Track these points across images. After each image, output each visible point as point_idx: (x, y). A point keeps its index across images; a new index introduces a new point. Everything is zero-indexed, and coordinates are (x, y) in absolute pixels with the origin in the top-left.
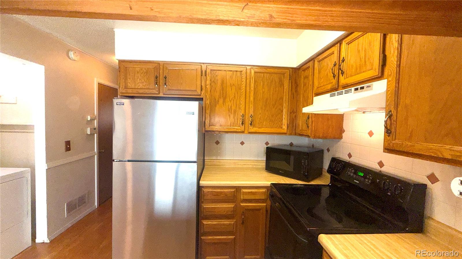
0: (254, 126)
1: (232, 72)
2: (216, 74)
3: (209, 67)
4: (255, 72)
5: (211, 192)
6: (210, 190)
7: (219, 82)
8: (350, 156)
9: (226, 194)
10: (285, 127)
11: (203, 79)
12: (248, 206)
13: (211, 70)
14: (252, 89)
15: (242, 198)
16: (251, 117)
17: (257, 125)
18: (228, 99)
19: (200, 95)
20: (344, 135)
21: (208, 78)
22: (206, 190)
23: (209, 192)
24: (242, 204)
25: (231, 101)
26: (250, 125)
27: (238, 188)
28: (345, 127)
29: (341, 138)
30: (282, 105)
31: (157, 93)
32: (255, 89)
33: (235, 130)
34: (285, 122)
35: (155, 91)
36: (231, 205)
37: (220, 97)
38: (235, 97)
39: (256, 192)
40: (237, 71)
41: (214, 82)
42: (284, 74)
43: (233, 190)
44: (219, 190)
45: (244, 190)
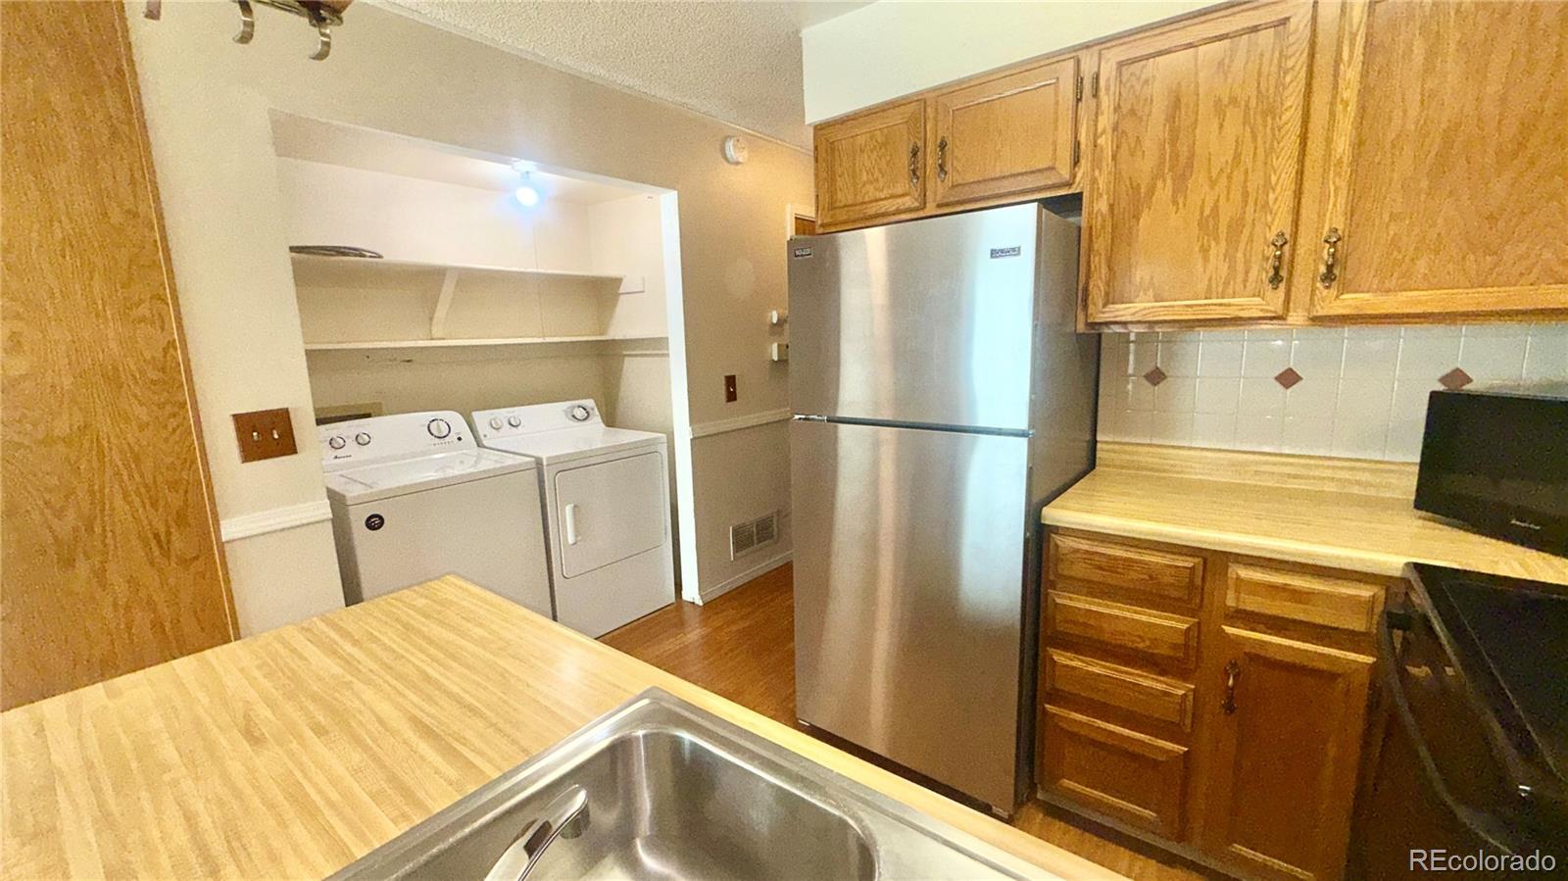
2: (1146, 74)
3: (1111, 53)
5: (1087, 552)
6: (1084, 545)
7: (1159, 107)
9: (1152, 574)
11: (1082, 112)
13: (1121, 64)
15: (1231, 602)
16: (1333, 240)
17: (1369, 279)
18: (1198, 180)
19: (1069, 185)
21: (1106, 101)
22: (1066, 543)
23: (1077, 551)
24: (1229, 630)
26: (1320, 285)
27: (1213, 562)
31: (916, 204)
36: (1177, 623)
37: (1157, 175)
38: (1237, 157)
39: (1313, 594)
40: (1254, 31)
43: (1187, 562)
44: (1121, 553)
45: (1245, 573)
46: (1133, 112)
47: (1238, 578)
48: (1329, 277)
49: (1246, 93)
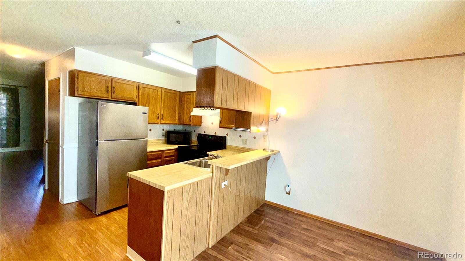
0: (163, 120)
1: (153, 90)
2: (145, 90)
3: (141, 85)
4: (164, 92)
6: (151, 154)
7: (146, 94)
8: (205, 132)
9: (158, 155)
10: (177, 121)
12: (167, 159)
13: (142, 87)
15: (165, 156)
16: (162, 115)
17: (165, 119)
18: (150, 105)
19: (135, 101)
20: (202, 124)
21: (140, 92)
23: (150, 155)
24: (165, 159)
25: (152, 106)
26: (161, 120)
27: (163, 151)
28: (202, 121)
29: (201, 125)
30: (175, 109)
31: (107, 97)
32: (164, 100)
33: (154, 122)
34: (177, 118)
35: (105, 96)
36: (160, 160)
37: (146, 103)
38: (154, 103)
39: (171, 152)
40: (155, 90)
41: (143, 94)
42: (176, 94)
43: (161, 152)
44: (155, 153)
45: (166, 152)
49: (155, 96)
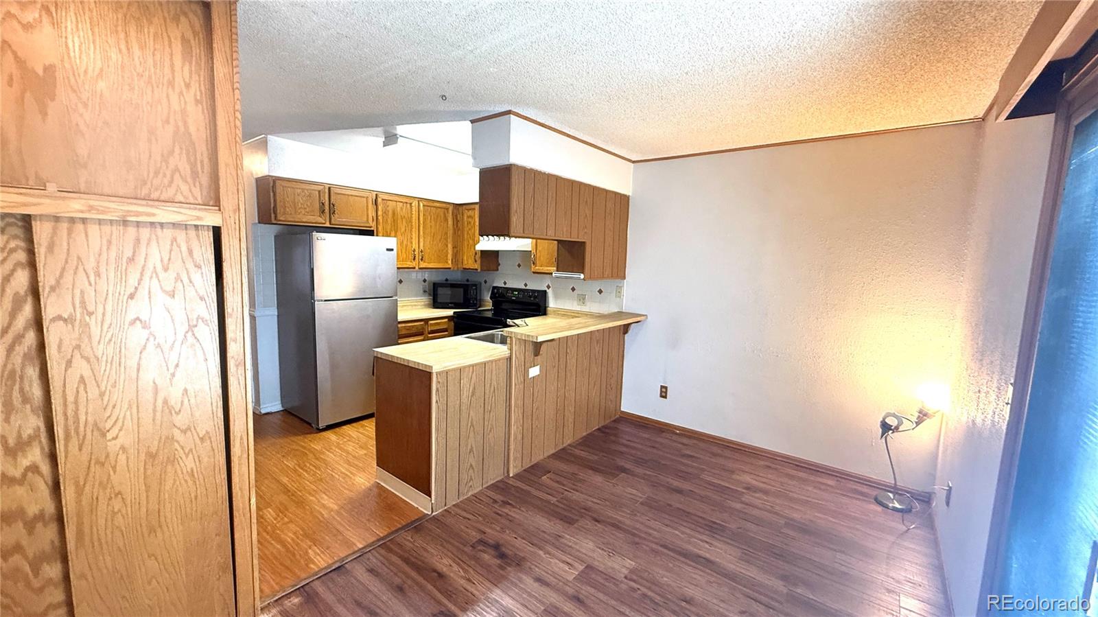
0: (424, 262)
1: (401, 203)
2: (388, 204)
3: (380, 196)
4: (424, 206)
5: (405, 326)
7: (390, 213)
8: (505, 283)
9: (417, 327)
10: (450, 262)
11: (373, 208)
12: (434, 336)
13: (383, 200)
14: (422, 222)
15: (430, 329)
16: (422, 251)
17: (426, 261)
18: (399, 234)
19: (371, 227)
20: (500, 267)
21: (380, 208)
24: (429, 335)
25: (402, 235)
27: (426, 321)
28: (500, 262)
29: (498, 270)
30: (446, 240)
31: (324, 222)
32: (424, 223)
33: (408, 266)
34: (450, 257)
35: (320, 220)
36: (421, 338)
37: (391, 230)
38: (406, 230)
39: (440, 323)
40: (406, 203)
42: (447, 209)
43: (422, 323)
44: (412, 323)
45: (431, 322)
46: (385, 212)
47: (431, 324)
48: (422, 260)
49: (406, 216)
